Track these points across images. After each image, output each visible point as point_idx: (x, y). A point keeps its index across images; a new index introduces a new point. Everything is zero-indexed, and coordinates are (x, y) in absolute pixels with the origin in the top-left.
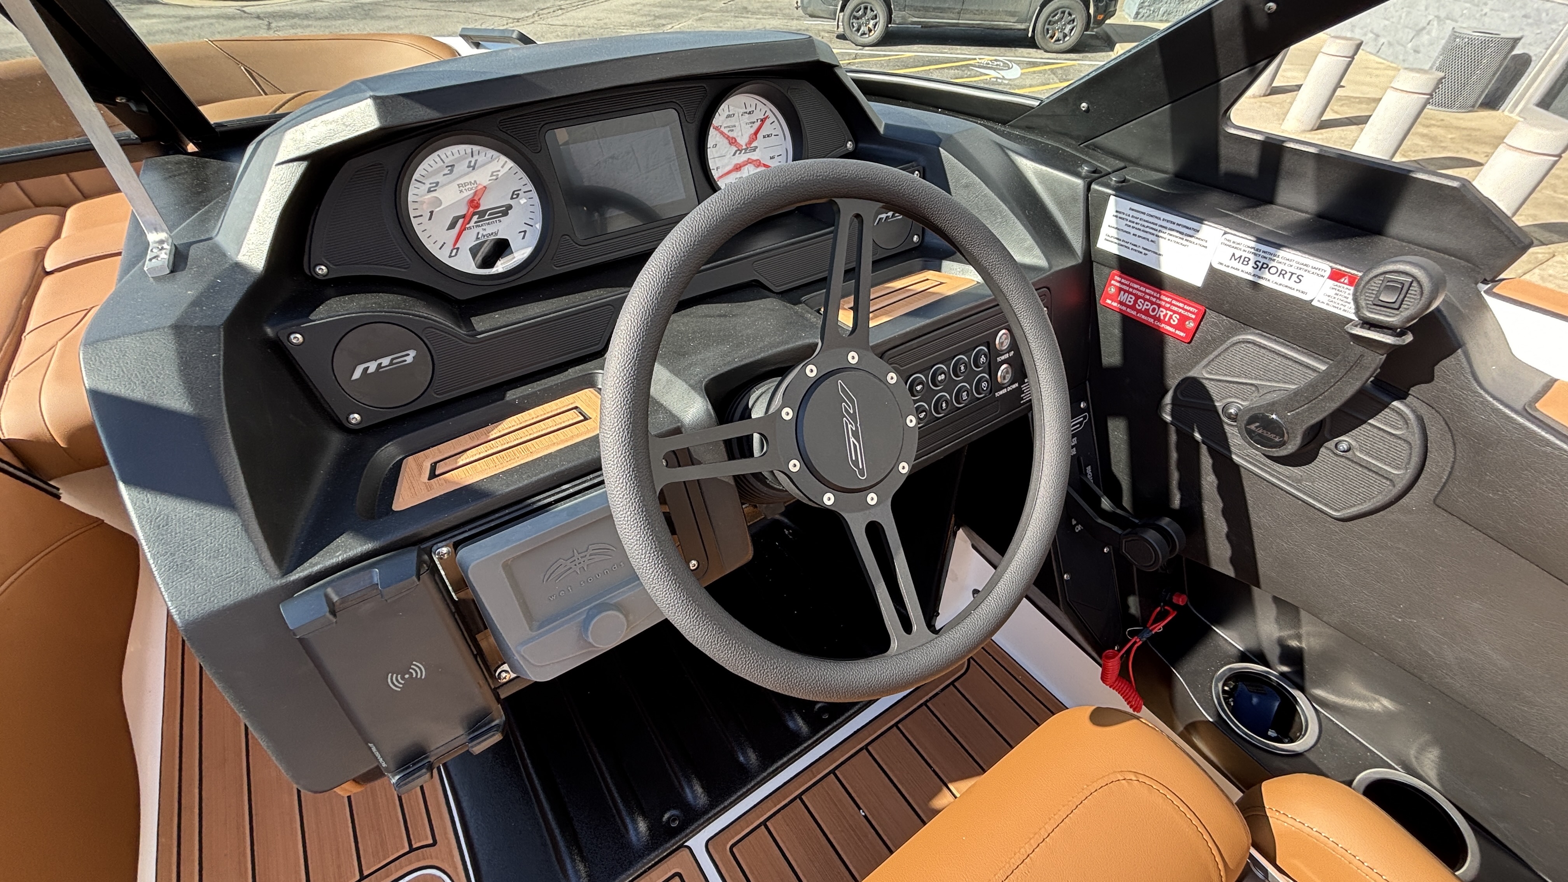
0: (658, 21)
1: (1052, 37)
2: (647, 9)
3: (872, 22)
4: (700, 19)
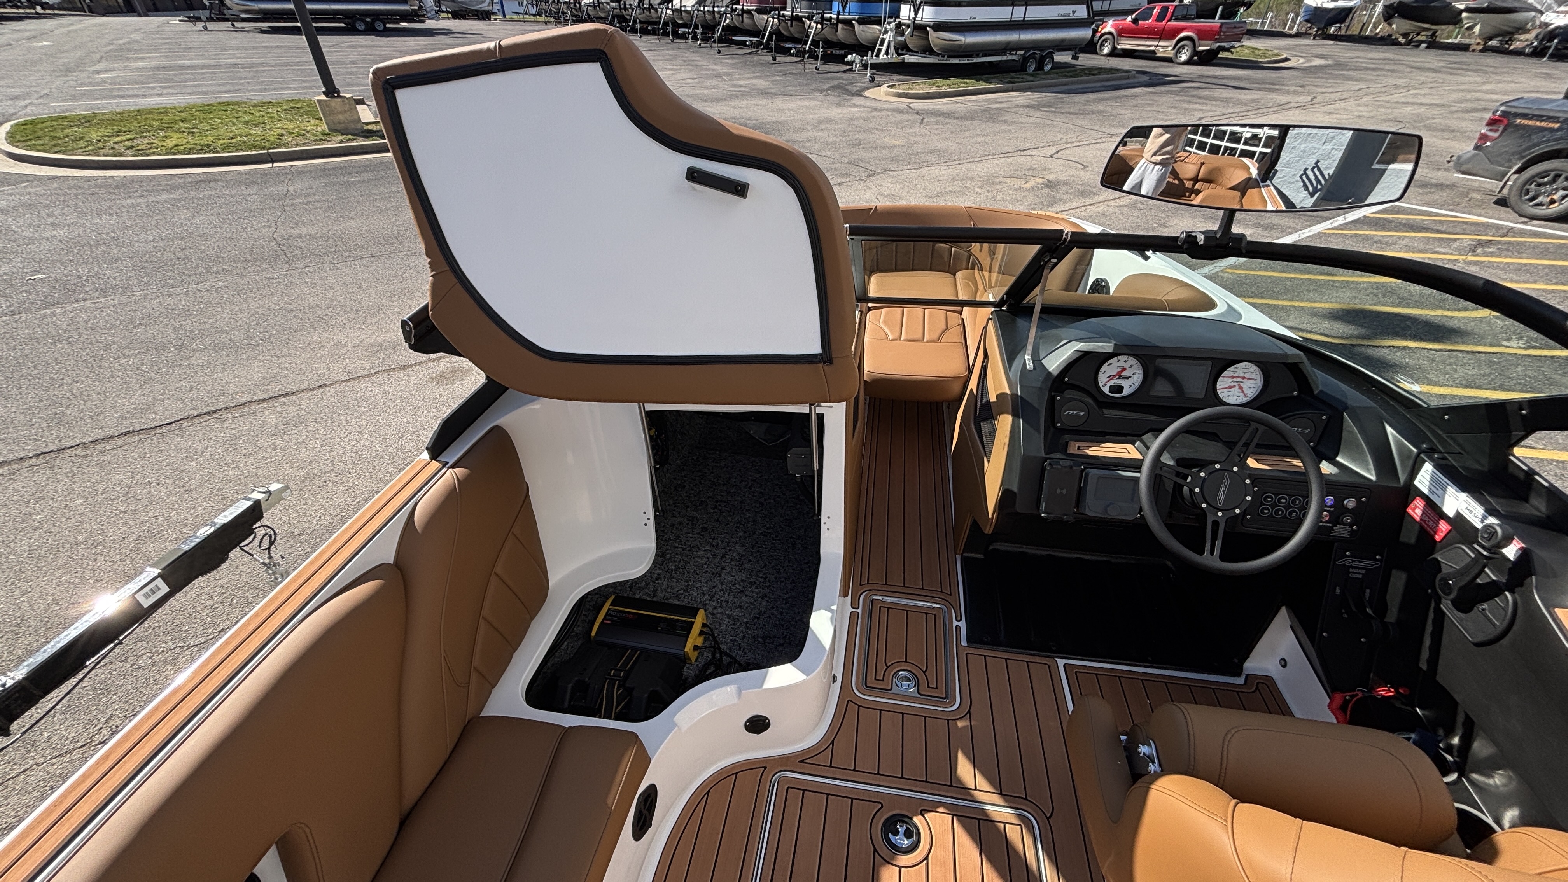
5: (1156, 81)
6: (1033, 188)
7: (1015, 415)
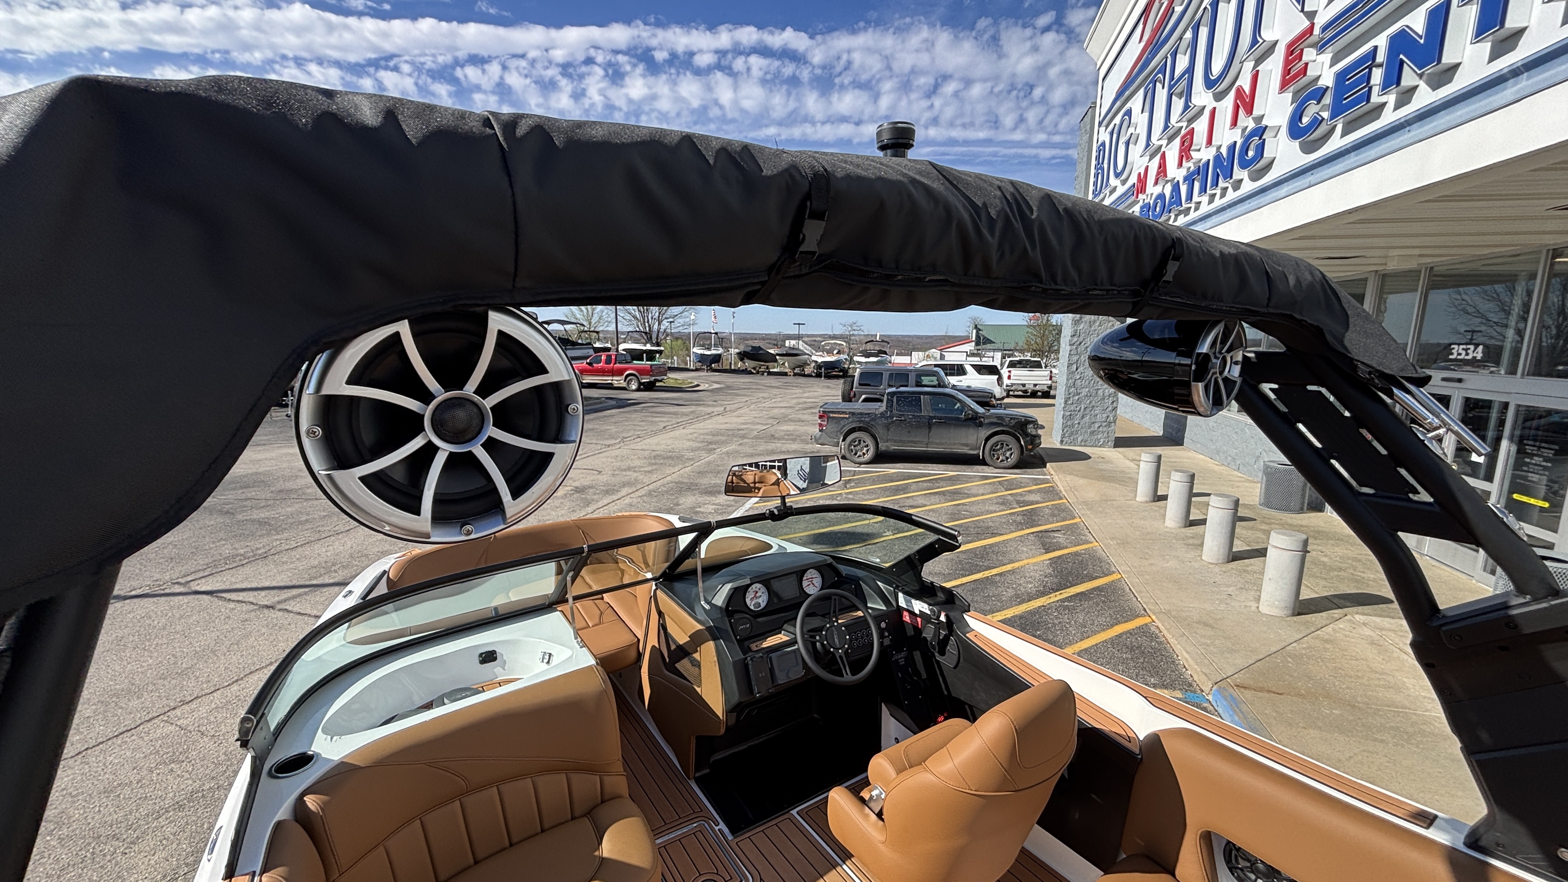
0: (711, 446)
1: (998, 459)
2: (702, 437)
3: (865, 449)
4: (741, 444)
5: (622, 404)
6: (565, 495)
7: (715, 639)
